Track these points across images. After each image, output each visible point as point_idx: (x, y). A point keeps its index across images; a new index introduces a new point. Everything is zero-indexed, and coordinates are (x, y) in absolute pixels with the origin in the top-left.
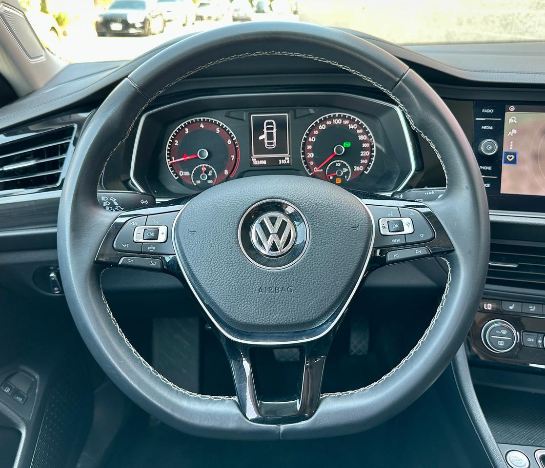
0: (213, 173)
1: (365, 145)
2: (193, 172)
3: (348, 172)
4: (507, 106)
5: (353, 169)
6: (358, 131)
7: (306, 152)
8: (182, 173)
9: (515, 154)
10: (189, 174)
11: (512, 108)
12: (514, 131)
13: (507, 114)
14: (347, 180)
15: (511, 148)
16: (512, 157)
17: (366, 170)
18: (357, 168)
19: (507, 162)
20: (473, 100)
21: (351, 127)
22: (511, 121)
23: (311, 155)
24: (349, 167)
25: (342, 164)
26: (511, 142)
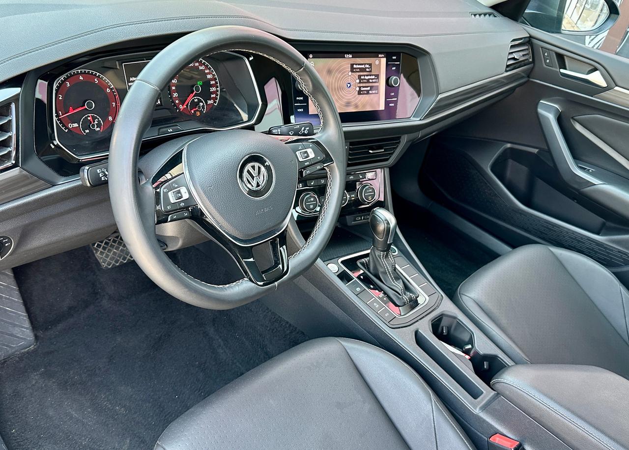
0: (99, 121)
1: (213, 82)
2: (81, 123)
3: (203, 105)
5: (206, 103)
6: (206, 71)
7: (171, 93)
8: (71, 126)
10: (78, 126)
14: (204, 112)
17: (215, 102)
18: (210, 102)
21: (201, 68)
23: (175, 95)
24: (204, 102)
25: (198, 99)
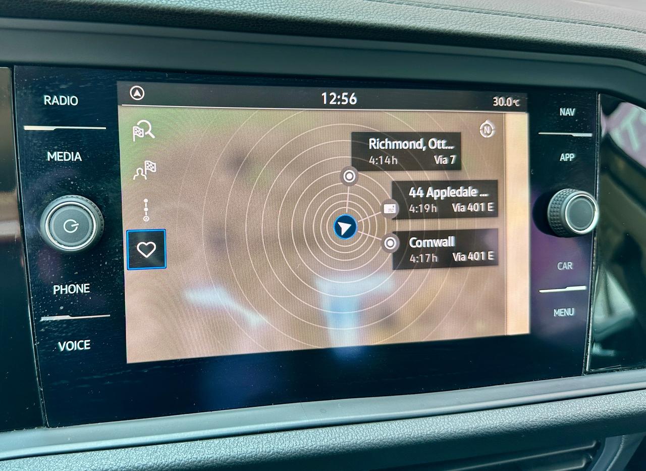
4: (120, 85)
9: (158, 237)
11: (137, 93)
12: (150, 166)
13: (124, 112)
15: (146, 219)
16: (151, 247)
19: (138, 262)
20: (10, 65)
22: (138, 132)
26: (146, 201)
